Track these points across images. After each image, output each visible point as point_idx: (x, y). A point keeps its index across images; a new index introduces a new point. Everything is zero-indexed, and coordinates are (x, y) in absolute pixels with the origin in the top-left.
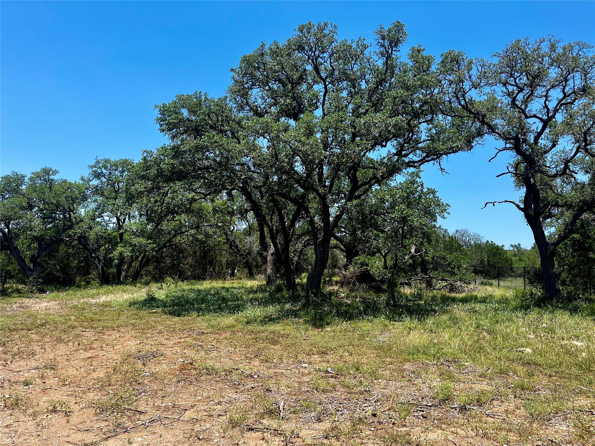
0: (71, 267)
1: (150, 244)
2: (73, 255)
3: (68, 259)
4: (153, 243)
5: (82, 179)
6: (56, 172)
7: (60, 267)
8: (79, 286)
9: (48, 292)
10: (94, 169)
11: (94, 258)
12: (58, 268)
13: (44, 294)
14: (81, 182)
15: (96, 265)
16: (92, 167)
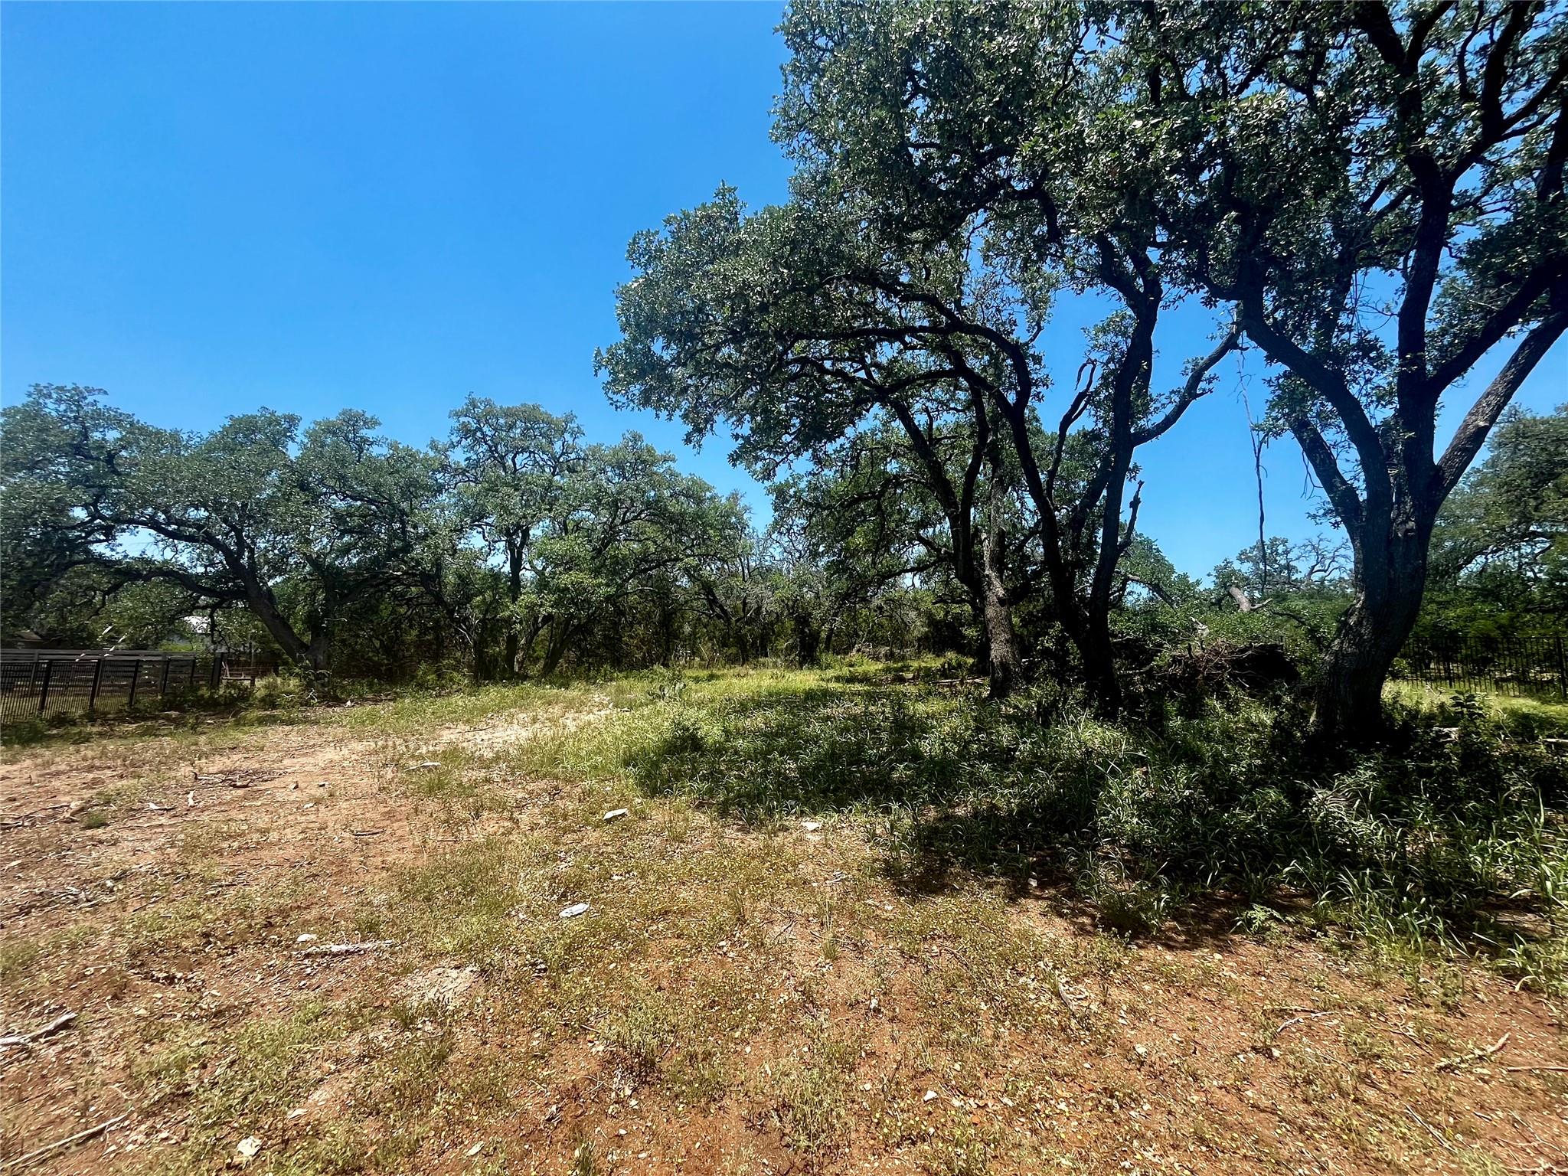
0: (403, 643)
1: (599, 585)
2: (410, 619)
3: (398, 627)
4: (608, 585)
5: (434, 446)
6: (372, 423)
7: (382, 642)
8: (422, 686)
9: (349, 703)
10: (462, 419)
11: (458, 622)
12: (377, 644)
13: (337, 709)
14: (432, 454)
15: (463, 638)
16: (458, 415)
